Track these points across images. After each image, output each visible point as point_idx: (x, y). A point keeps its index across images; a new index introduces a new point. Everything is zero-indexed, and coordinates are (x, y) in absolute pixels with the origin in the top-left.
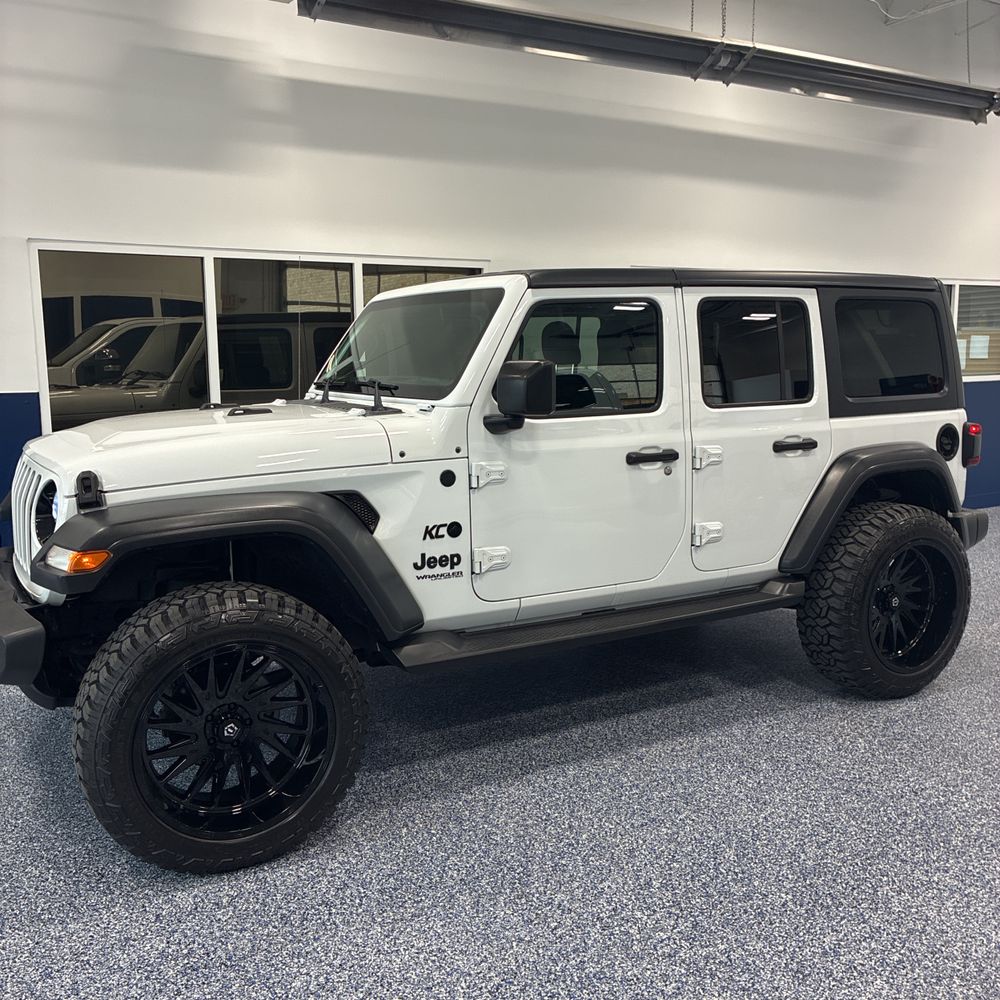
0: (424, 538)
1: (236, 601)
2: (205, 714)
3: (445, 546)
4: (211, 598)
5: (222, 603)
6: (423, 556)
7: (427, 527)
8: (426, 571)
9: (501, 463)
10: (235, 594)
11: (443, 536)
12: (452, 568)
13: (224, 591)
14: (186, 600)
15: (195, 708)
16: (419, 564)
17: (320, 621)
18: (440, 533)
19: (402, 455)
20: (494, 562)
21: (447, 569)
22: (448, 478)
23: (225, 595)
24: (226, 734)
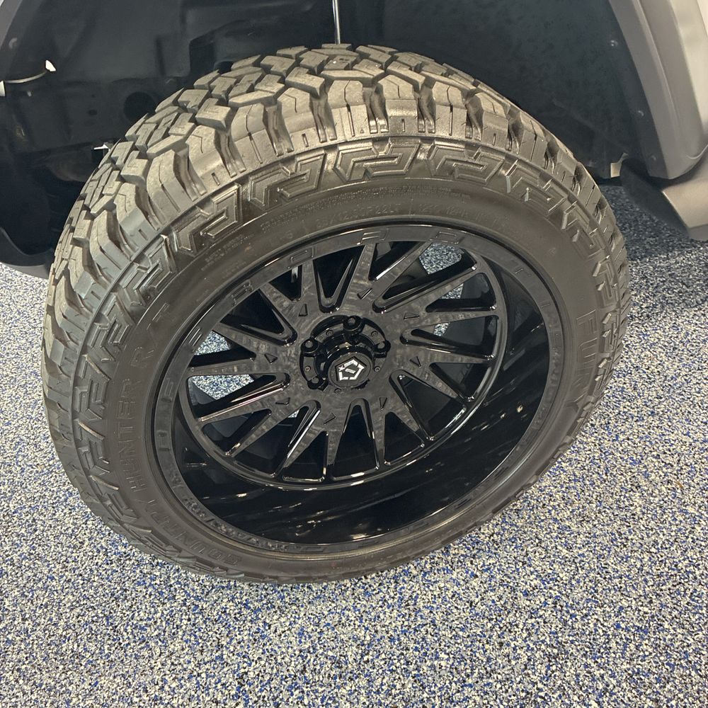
1: (361, 111)
2: (300, 340)
4: (295, 102)
5: (324, 119)
10: (356, 90)
13: (328, 82)
14: (235, 109)
15: (280, 329)
17: (559, 159)
23: (334, 94)
24: (341, 378)
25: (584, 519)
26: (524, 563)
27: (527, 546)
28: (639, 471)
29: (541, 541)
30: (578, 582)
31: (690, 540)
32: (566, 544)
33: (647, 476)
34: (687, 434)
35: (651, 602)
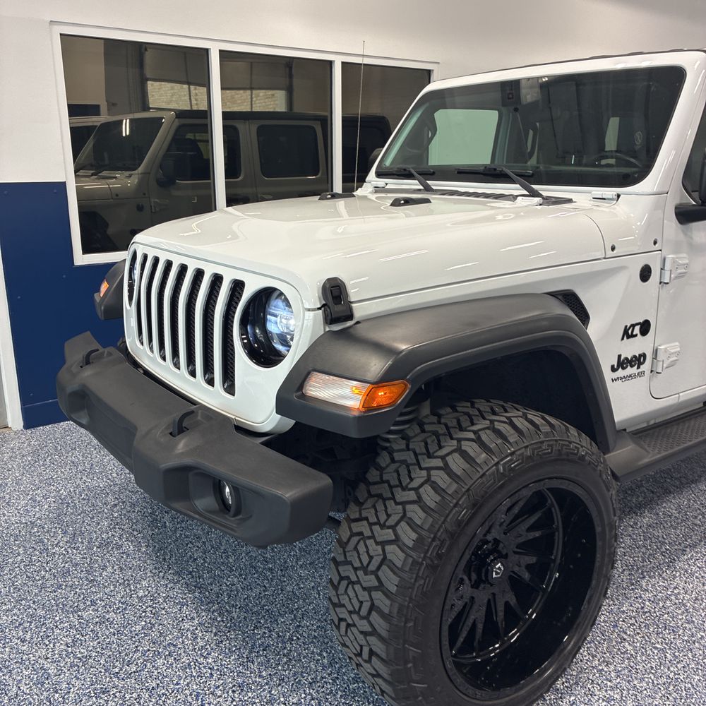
0: (623, 339)
3: (637, 346)
6: (619, 356)
7: (626, 326)
8: (620, 373)
9: (685, 255)
11: (636, 335)
12: (638, 368)
16: (616, 367)
18: (634, 333)
19: (613, 249)
20: (671, 359)
21: (633, 370)
22: (645, 274)
24: (494, 576)
25: (608, 664)
26: (591, 695)
27: (587, 685)
28: (620, 631)
29: (592, 681)
30: (626, 697)
31: (667, 662)
32: (607, 679)
33: (626, 633)
34: (631, 606)
35: (668, 698)
